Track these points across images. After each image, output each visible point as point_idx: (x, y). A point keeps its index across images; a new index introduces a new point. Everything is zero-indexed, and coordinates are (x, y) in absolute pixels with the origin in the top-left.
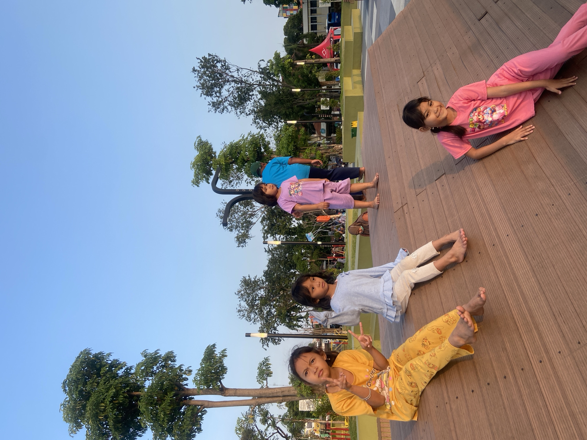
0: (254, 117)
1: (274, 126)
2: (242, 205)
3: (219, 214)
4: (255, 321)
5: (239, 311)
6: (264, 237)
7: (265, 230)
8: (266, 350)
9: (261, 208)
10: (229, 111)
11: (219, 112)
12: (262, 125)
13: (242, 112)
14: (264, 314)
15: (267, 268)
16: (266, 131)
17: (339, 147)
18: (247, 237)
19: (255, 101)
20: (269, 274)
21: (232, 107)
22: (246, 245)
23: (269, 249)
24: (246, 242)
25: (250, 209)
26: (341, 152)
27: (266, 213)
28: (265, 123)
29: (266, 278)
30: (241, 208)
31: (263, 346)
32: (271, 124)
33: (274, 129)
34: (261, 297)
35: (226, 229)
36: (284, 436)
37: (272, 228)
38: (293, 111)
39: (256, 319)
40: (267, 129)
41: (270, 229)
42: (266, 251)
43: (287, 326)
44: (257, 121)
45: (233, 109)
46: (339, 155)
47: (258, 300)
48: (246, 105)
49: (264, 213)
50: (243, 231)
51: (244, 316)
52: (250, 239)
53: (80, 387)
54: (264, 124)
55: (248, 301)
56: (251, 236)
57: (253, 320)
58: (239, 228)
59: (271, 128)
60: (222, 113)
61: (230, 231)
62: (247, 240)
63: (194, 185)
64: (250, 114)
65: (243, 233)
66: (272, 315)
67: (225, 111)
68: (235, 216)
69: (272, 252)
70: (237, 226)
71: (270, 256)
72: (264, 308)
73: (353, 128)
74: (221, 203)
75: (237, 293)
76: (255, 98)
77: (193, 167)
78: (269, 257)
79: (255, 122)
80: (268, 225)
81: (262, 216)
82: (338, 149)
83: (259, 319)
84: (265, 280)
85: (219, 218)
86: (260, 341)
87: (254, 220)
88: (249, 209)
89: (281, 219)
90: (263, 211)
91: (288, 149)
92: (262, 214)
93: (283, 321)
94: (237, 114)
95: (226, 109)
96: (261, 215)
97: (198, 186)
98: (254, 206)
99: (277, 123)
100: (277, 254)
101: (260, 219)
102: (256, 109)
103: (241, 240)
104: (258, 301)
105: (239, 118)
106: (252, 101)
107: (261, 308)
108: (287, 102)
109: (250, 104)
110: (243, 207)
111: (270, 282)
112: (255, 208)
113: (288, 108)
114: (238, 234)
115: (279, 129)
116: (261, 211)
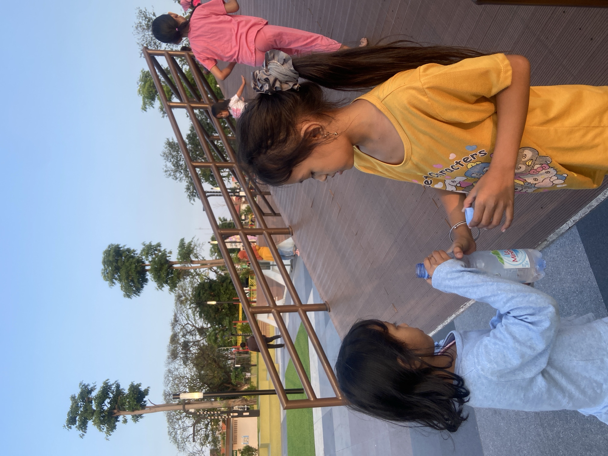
4: (180, 180)
5: (166, 171)
8: (193, 204)
15: (189, 132)
20: (192, 138)
29: (189, 140)
31: (190, 201)
36: (213, 271)
43: (211, 184)
51: (170, 175)
53: (114, 264)
57: (179, 179)
86: (187, 197)
93: (207, 180)
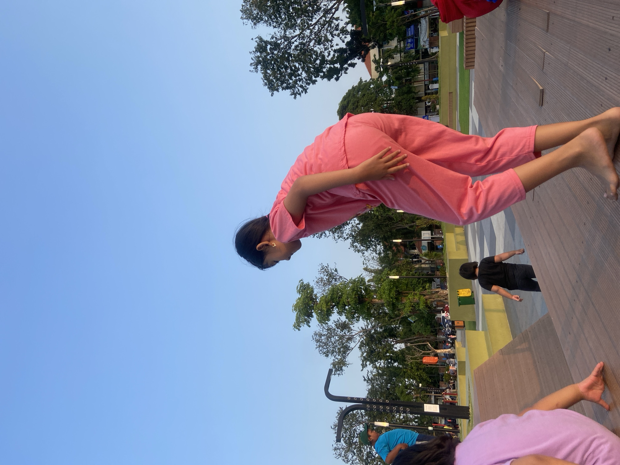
0: (352, 241)
1: (372, 249)
2: (339, 328)
3: (315, 336)
6: (362, 365)
7: (364, 357)
9: (359, 332)
10: (327, 236)
11: (317, 237)
12: (359, 248)
13: (340, 237)
14: (363, 456)
16: (364, 255)
17: (445, 292)
18: (345, 364)
19: (353, 226)
21: (330, 232)
22: (343, 373)
23: (368, 377)
24: (343, 369)
25: (348, 332)
26: (447, 298)
27: (365, 338)
28: (363, 246)
30: (337, 331)
32: (369, 248)
33: (372, 252)
34: (359, 434)
35: (322, 354)
37: (371, 355)
38: (392, 235)
39: (354, 461)
40: (365, 252)
41: (369, 357)
42: (365, 380)
44: (354, 244)
45: (331, 234)
46: (445, 301)
47: (357, 437)
48: (344, 230)
49: (363, 338)
50: (339, 357)
52: (347, 367)
54: (362, 248)
55: (346, 437)
56: (348, 363)
58: (335, 354)
59: (369, 251)
60: (320, 238)
61: (325, 356)
62: (344, 368)
63: (295, 329)
64: (348, 238)
65: (340, 359)
66: (373, 458)
67: (323, 236)
68: (331, 340)
69: (372, 382)
70: (333, 350)
71: (370, 387)
72: (364, 448)
73: (459, 297)
74: (318, 326)
75: (333, 427)
76: (353, 223)
77: (294, 310)
78: (368, 387)
79: (353, 246)
80: (367, 352)
81: (361, 340)
82: (443, 294)
83: (357, 461)
84: (364, 414)
85: (315, 342)
87: (352, 345)
88: (346, 332)
89: (381, 344)
90: (362, 335)
91: (389, 295)
92: (361, 339)
94: (334, 238)
95: (324, 234)
96: (359, 340)
97: (299, 330)
98: (352, 330)
99: (376, 246)
100: (377, 385)
101: (358, 345)
102: (354, 233)
103: (338, 367)
104: (356, 439)
105: (337, 242)
106: (350, 225)
107: (360, 447)
108: (386, 226)
109: (348, 229)
110: (340, 331)
111: (370, 416)
112: (352, 331)
113: (387, 232)
114: (334, 360)
115: (378, 252)
116: (360, 335)
